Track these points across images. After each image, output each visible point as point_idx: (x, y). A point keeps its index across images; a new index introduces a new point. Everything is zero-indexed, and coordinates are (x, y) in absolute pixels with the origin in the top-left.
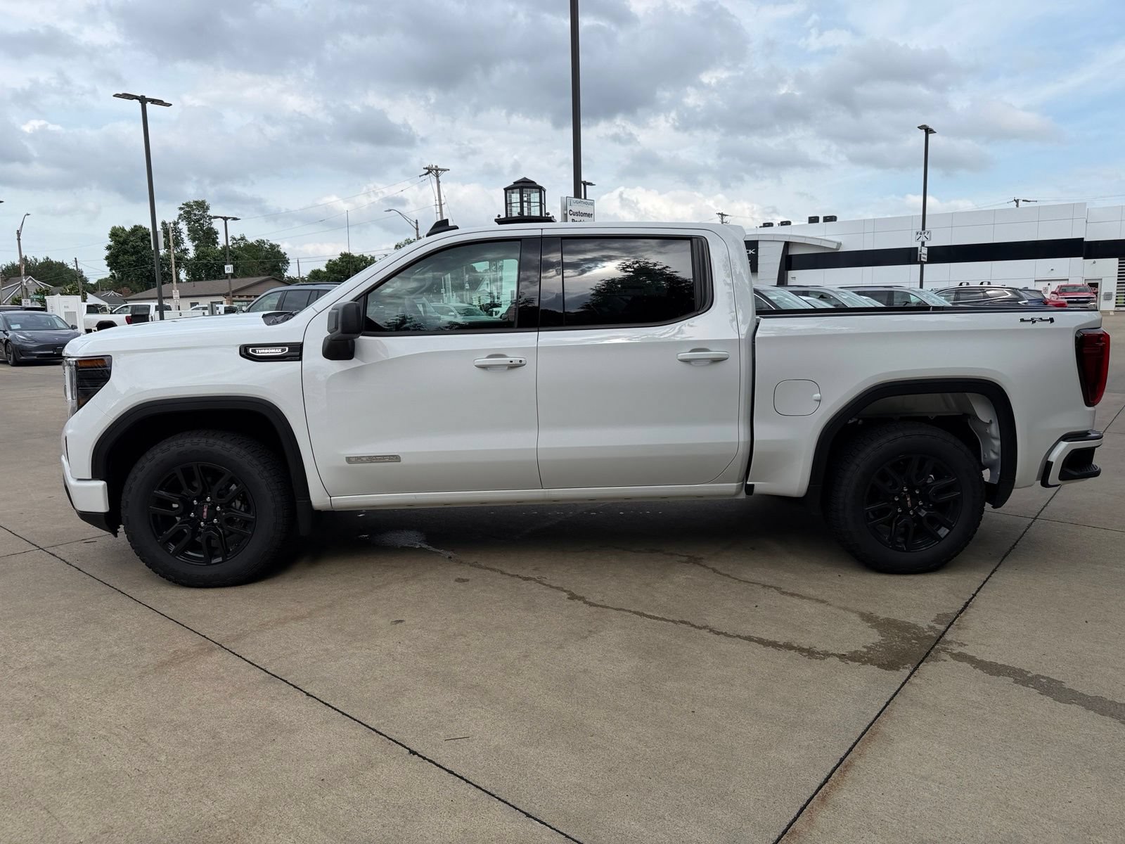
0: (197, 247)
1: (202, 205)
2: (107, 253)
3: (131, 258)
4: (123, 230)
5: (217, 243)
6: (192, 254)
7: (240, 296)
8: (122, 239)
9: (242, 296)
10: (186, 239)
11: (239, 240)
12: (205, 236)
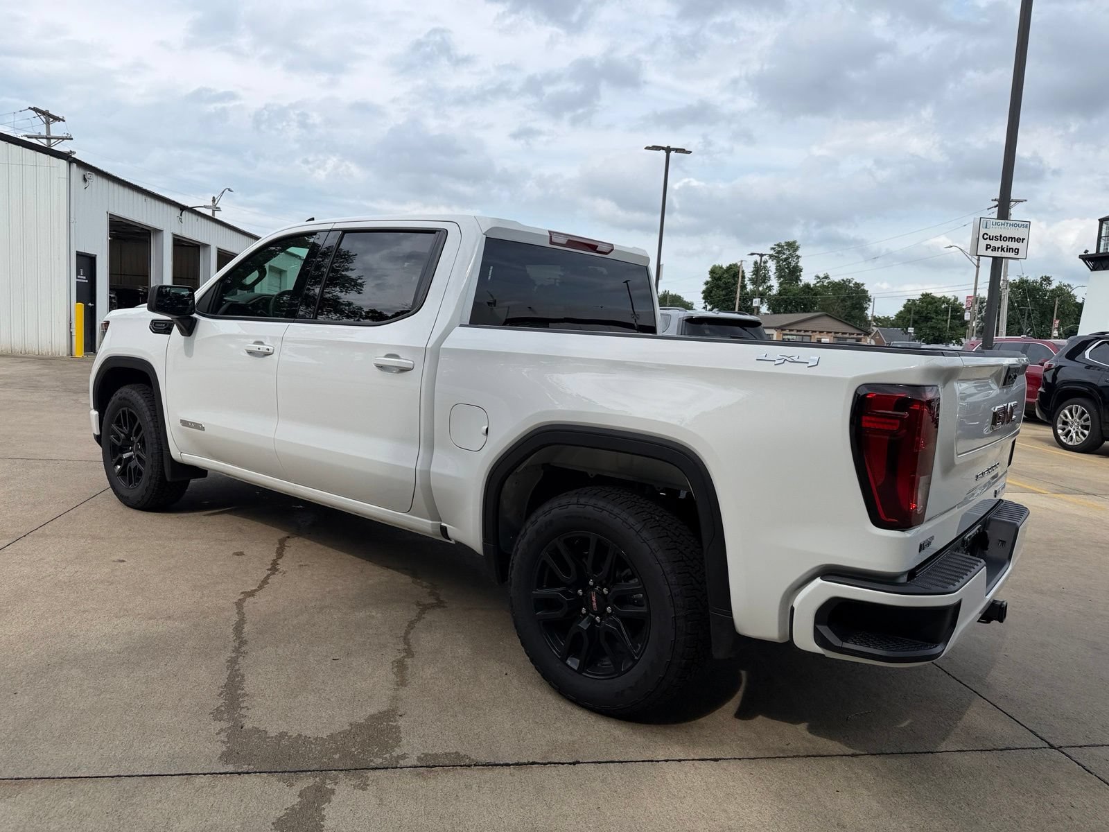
0: (781, 284)
1: (792, 246)
2: (704, 287)
3: (721, 293)
4: (721, 268)
5: (801, 281)
6: (775, 291)
7: (790, 330)
8: (717, 276)
9: (792, 330)
10: (773, 277)
11: (823, 278)
12: (790, 273)
